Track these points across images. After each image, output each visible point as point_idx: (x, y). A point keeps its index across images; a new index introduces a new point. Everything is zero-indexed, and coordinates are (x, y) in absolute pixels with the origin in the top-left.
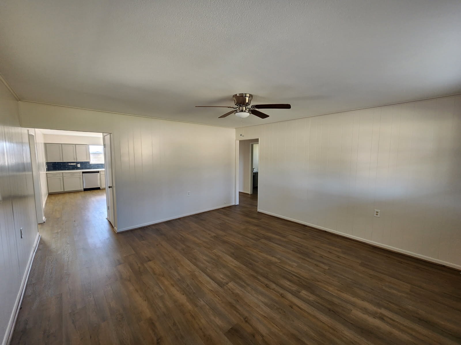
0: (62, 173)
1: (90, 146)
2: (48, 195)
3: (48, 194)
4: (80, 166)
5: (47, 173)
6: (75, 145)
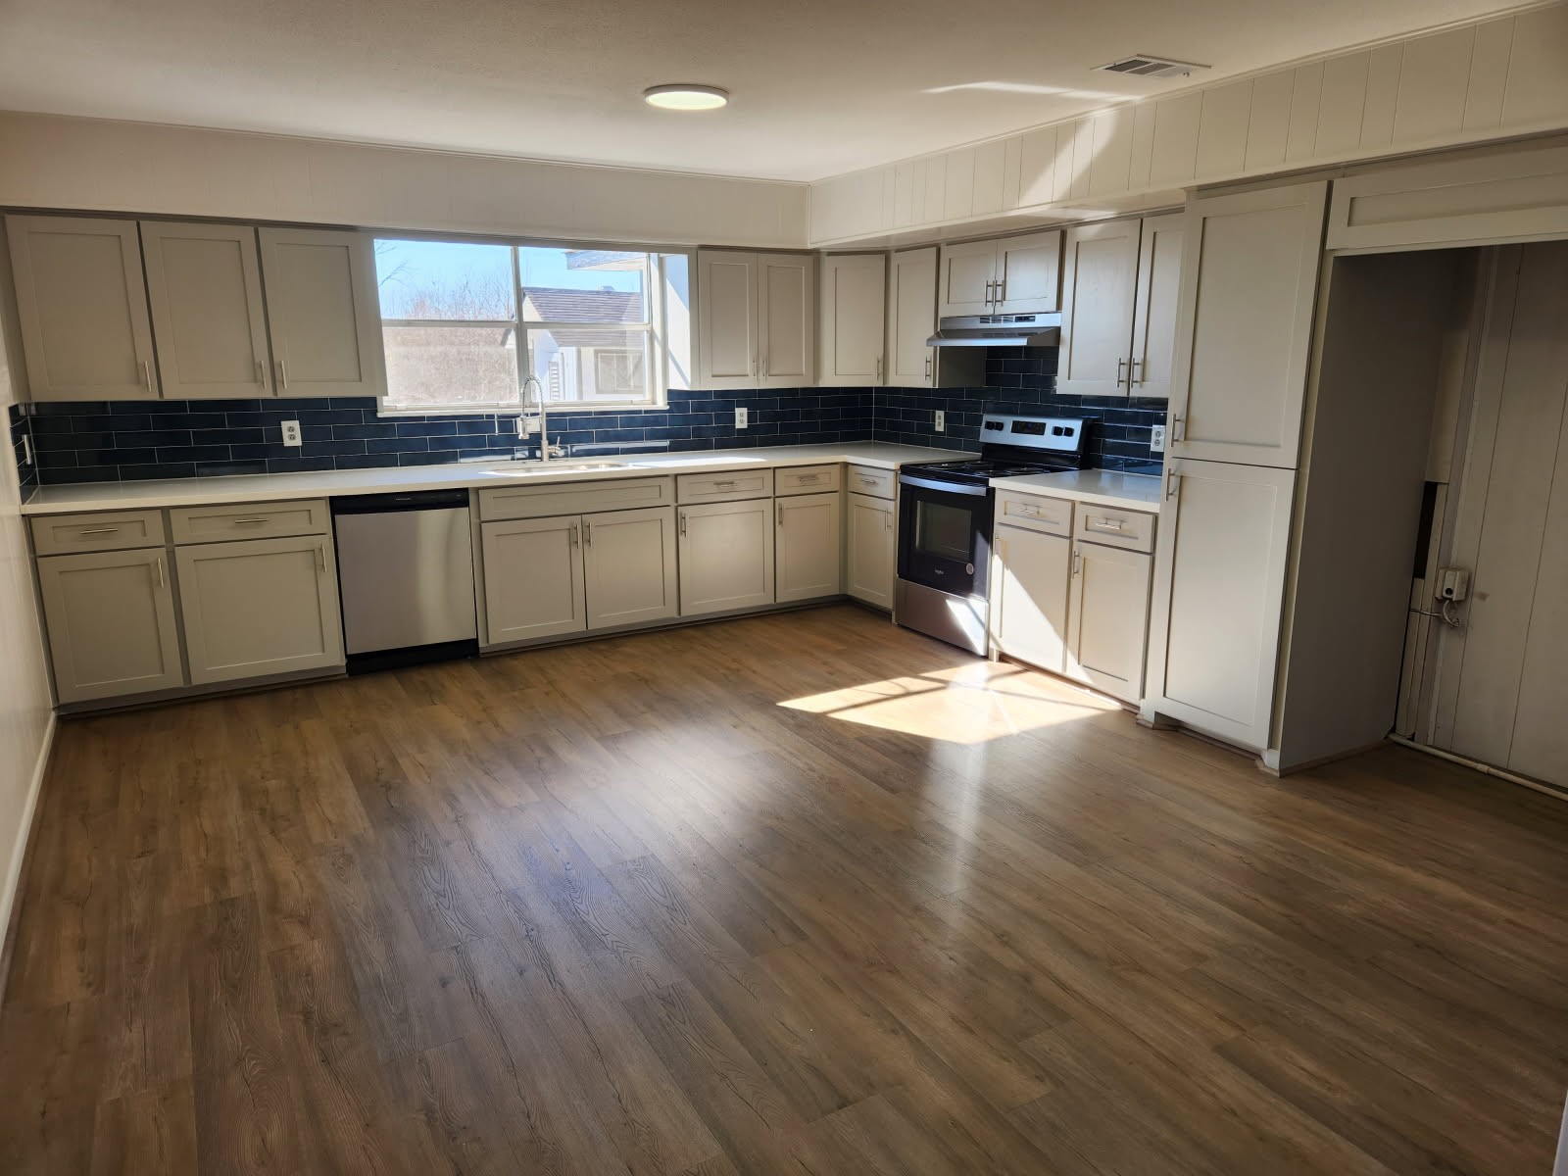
0: (165, 511)
1: (379, 244)
2: (60, 719)
3: (53, 716)
4: (298, 442)
5: (27, 519)
6: (250, 230)
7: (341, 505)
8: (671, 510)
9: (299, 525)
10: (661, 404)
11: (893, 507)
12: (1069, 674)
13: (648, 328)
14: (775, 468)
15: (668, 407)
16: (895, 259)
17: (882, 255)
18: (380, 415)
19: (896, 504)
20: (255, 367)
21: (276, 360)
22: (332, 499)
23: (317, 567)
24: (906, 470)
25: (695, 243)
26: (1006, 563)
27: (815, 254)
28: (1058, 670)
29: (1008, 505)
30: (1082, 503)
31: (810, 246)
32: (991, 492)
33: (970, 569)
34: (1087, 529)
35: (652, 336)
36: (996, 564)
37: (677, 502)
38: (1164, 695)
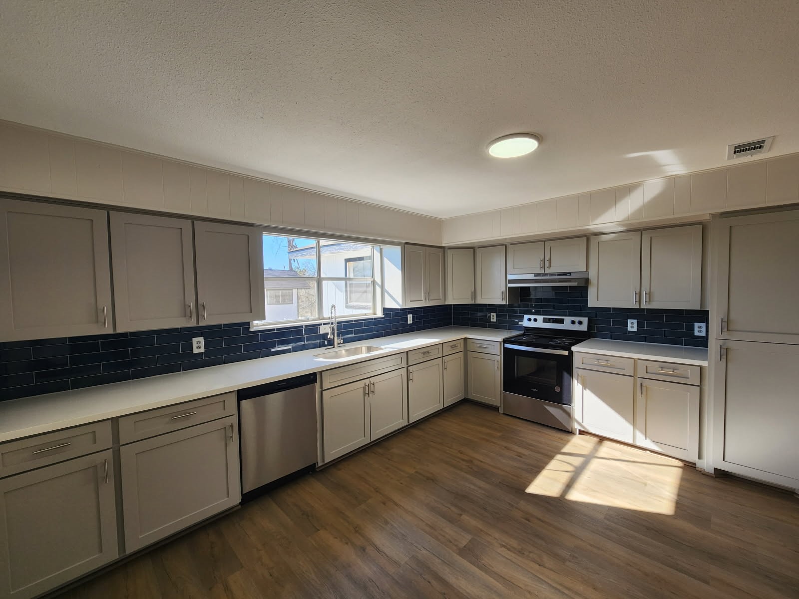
0: (115, 420)
4: (202, 350)
6: (189, 222)
7: (244, 394)
8: (405, 369)
9: (218, 412)
10: (380, 314)
11: (500, 359)
12: (638, 444)
13: (372, 279)
14: (443, 343)
15: (384, 316)
16: (478, 251)
17: (472, 250)
18: (252, 330)
19: (501, 357)
20: (185, 308)
21: (200, 302)
22: (238, 391)
23: (227, 439)
24: (506, 341)
25: (404, 241)
26: (585, 386)
27: (443, 248)
28: (630, 441)
29: (584, 360)
30: (639, 359)
31: (443, 245)
32: (571, 353)
33: (557, 389)
34: (647, 373)
35: (374, 283)
36: (577, 388)
37: (407, 364)
38: (724, 460)
